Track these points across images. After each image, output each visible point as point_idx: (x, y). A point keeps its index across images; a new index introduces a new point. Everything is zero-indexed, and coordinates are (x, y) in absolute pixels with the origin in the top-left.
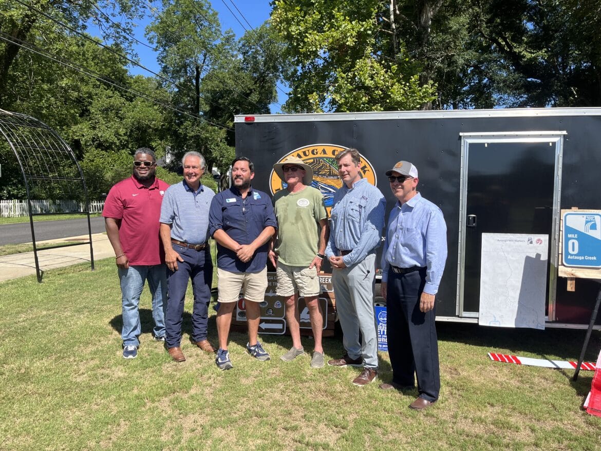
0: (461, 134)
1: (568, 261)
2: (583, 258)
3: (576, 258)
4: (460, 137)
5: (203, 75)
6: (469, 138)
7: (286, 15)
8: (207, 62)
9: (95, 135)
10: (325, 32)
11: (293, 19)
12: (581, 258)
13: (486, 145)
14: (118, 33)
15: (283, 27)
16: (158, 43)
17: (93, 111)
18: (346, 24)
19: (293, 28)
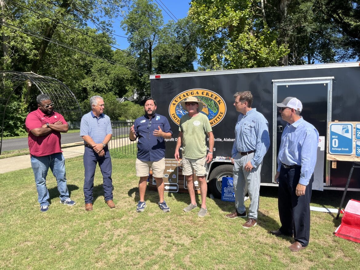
0: (273, 81)
1: (332, 151)
2: (341, 149)
3: (337, 149)
4: (272, 82)
5: (153, 47)
6: (277, 83)
7: (197, 10)
8: (156, 39)
9: (94, 84)
10: (219, 18)
11: (201, 12)
12: (339, 149)
13: (287, 86)
14: (104, 27)
15: (196, 17)
16: (128, 30)
17: (93, 71)
18: (232, 13)
19: (201, 17)
